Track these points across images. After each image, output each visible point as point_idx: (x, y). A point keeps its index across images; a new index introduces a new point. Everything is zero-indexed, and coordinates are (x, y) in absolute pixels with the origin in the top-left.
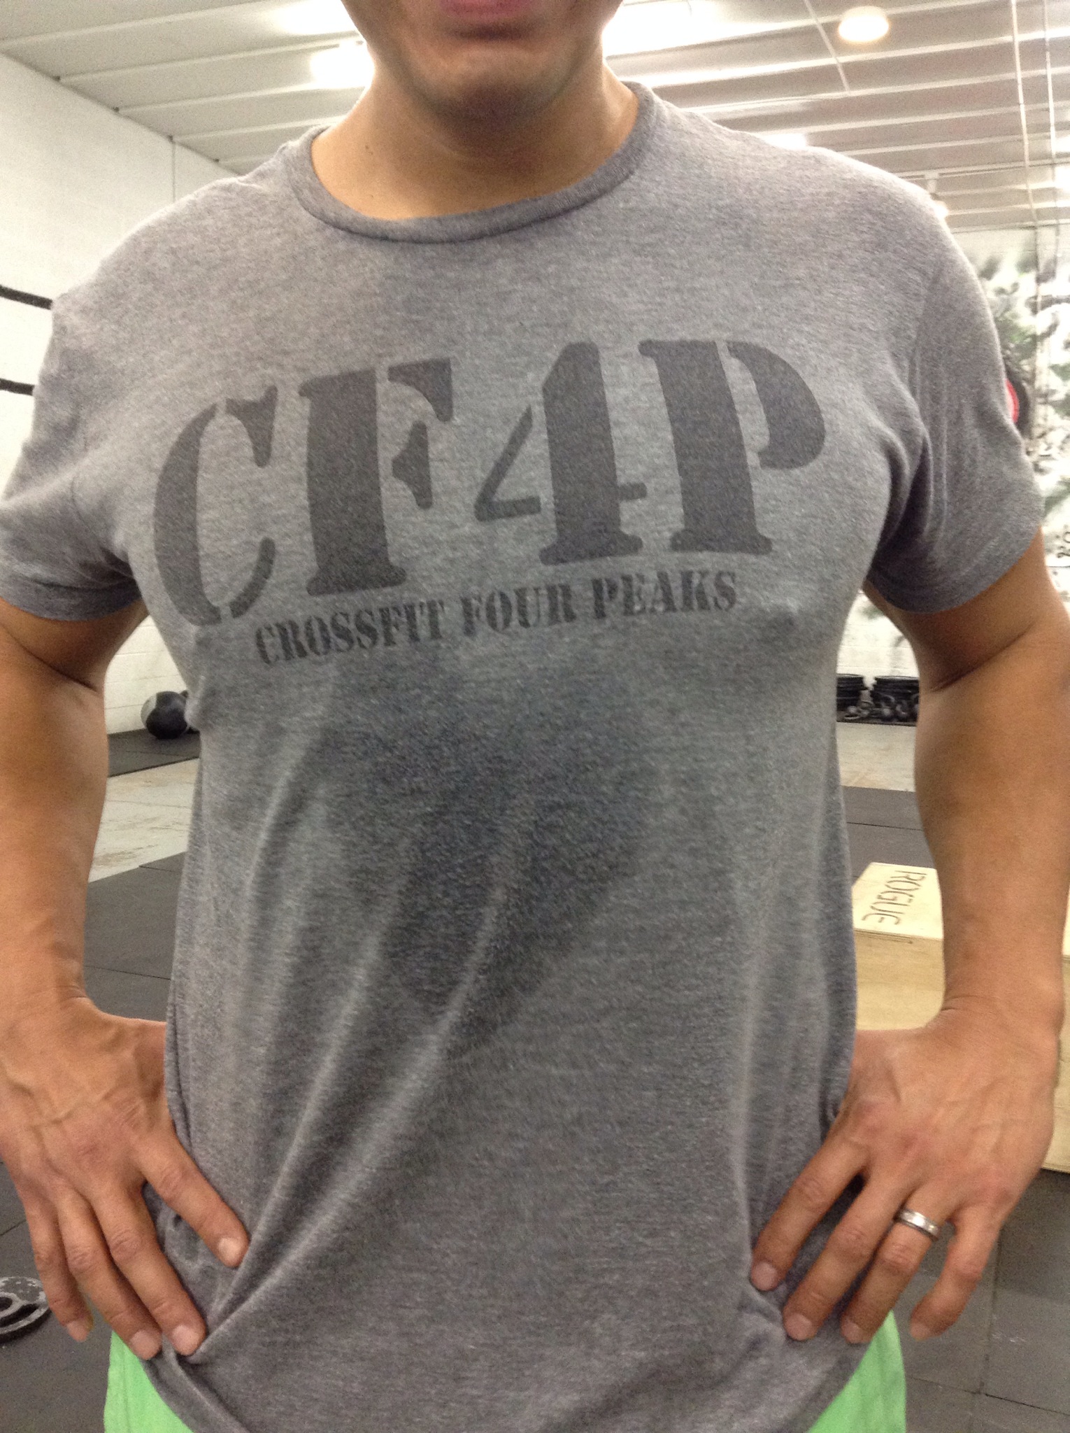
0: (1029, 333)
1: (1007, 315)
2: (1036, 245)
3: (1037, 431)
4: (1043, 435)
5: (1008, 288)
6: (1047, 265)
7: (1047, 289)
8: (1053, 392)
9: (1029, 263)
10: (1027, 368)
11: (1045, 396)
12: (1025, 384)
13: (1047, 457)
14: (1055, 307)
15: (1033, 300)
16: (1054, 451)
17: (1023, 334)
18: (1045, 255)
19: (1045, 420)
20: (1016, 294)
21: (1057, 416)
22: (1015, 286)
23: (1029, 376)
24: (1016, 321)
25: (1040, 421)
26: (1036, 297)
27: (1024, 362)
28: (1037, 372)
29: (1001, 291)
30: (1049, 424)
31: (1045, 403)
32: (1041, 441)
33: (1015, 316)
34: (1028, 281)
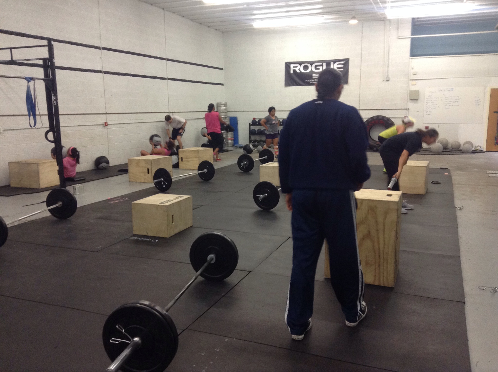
34: (382, 35)
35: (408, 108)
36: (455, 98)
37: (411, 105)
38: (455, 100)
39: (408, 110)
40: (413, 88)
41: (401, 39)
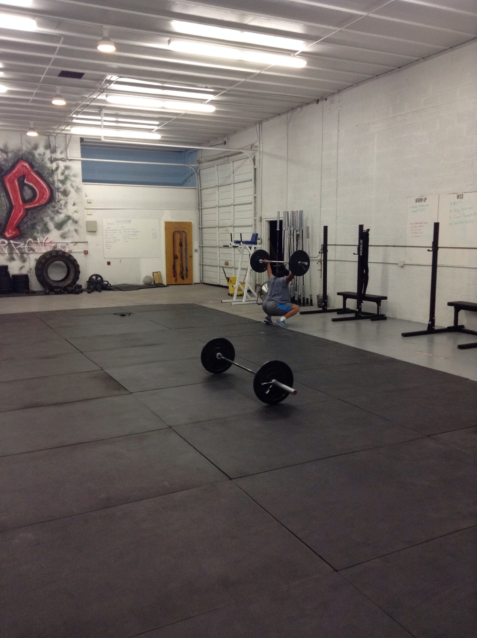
0: (51, 169)
1: (43, 162)
2: (49, 141)
3: (57, 200)
4: (59, 201)
5: (42, 154)
6: (53, 148)
7: (54, 156)
8: (60, 188)
9: (48, 146)
10: (51, 180)
11: (58, 189)
12: (51, 185)
13: (61, 209)
14: (57, 162)
15: (50, 159)
16: (63, 207)
17: (48, 169)
18: (52, 145)
19: (59, 196)
20: (45, 156)
21: (62, 196)
22: (44, 154)
23: (52, 183)
24: (46, 165)
25: (57, 197)
26: (51, 158)
27: (50, 178)
28: (54, 182)
29: (40, 155)
30: (60, 198)
31: (58, 191)
32: (58, 203)
33: (45, 163)
34: (48, 152)
35: (86, 241)
36: (133, 231)
37: (89, 238)
38: (134, 233)
39: (86, 243)
40: (90, 219)
41: (70, 160)
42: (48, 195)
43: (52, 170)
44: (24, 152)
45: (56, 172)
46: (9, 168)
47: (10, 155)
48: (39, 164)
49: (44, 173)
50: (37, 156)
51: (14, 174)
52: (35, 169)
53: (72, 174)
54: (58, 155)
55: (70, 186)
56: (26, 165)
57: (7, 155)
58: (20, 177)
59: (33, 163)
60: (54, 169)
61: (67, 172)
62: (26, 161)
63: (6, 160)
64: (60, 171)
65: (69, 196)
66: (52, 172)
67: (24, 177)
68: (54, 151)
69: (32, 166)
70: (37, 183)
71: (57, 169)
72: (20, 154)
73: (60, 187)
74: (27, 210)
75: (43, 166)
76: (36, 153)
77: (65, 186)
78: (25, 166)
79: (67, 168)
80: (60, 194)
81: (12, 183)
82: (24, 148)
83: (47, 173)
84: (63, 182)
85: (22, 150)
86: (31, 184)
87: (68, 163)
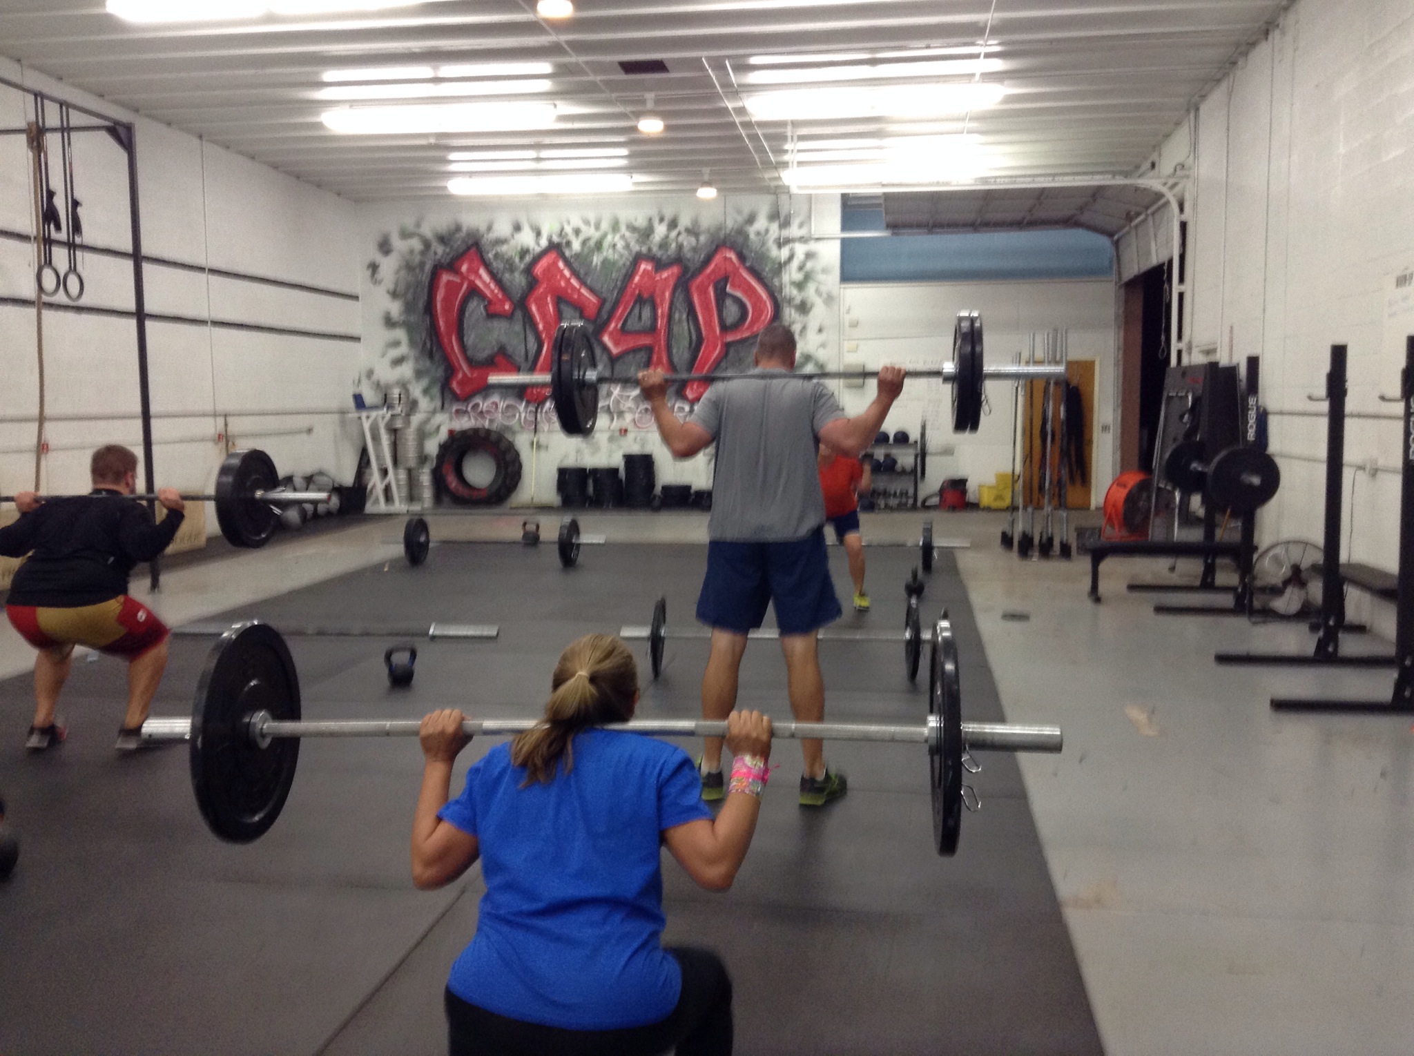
0: (777, 261)
1: (763, 249)
5: (763, 231)
6: (785, 217)
7: (785, 233)
8: (794, 299)
9: (774, 216)
10: (777, 283)
11: (790, 301)
12: (776, 294)
14: (792, 245)
15: (778, 240)
17: (773, 261)
18: (784, 211)
19: (790, 317)
20: (769, 235)
21: (797, 314)
22: (767, 231)
23: (778, 289)
24: (769, 253)
26: (780, 237)
27: (775, 279)
28: (783, 287)
29: (758, 234)
30: (792, 319)
31: (790, 305)
33: (768, 250)
34: (774, 227)
40: (851, 359)
41: (818, 239)
42: (769, 316)
43: (780, 264)
44: (728, 232)
45: (788, 267)
46: (698, 265)
47: (703, 239)
48: (756, 253)
49: (764, 270)
50: (752, 236)
51: (709, 276)
52: (748, 264)
53: (819, 267)
54: (794, 231)
55: (814, 293)
56: (732, 256)
57: (698, 240)
58: (718, 282)
59: (744, 251)
60: (782, 261)
61: (809, 265)
62: (732, 247)
63: (694, 250)
64: (795, 264)
65: (811, 314)
66: (780, 267)
67: (726, 279)
68: (786, 224)
69: (742, 257)
70: (750, 291)
71: (791, 258)
72: (722, 235)
73: (793, 296)
74: (727, 346)
75: (763, 257)
76: (752, 231)
77: (803, 294)
78: (730, 259)
79: (809, 256)
80: (793, 311)
81: (703, 292)
82: (730, 224)
83: (769, 270)
84: (800, 286)
85: (726, 228)
86: (739, 294)
87: (813, 246)
